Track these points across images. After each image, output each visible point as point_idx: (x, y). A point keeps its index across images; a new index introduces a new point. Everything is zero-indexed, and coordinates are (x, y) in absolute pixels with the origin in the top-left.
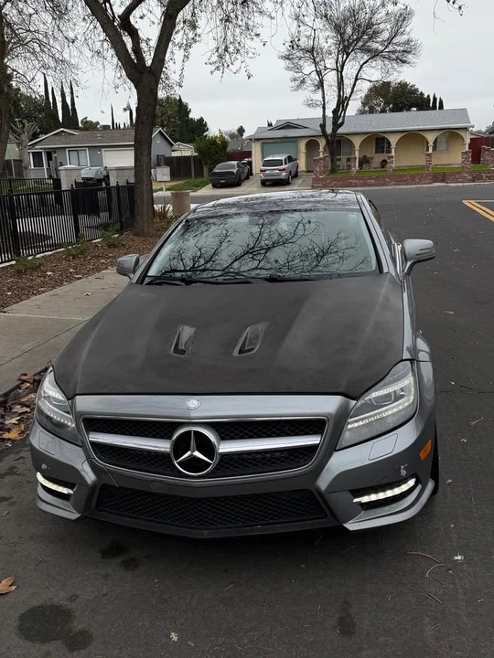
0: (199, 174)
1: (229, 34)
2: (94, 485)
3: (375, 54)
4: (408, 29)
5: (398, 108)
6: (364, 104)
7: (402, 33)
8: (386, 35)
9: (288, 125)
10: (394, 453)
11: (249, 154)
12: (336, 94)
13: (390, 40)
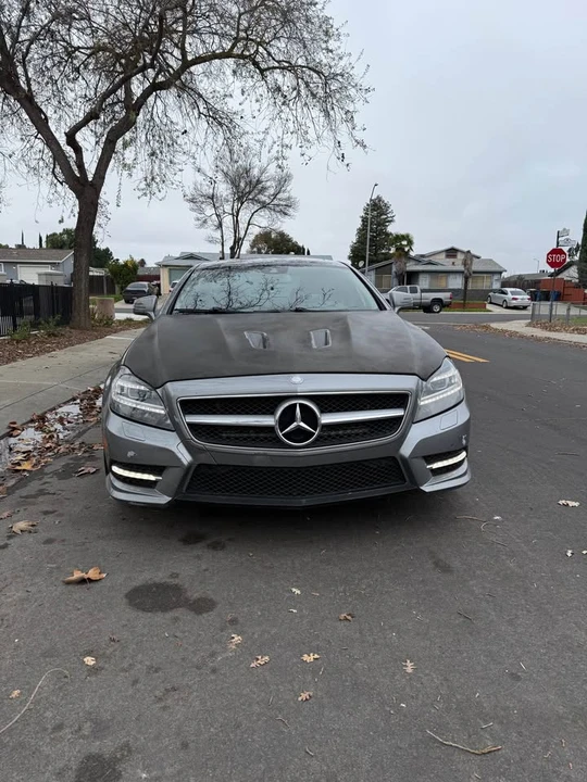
0: (111, 291)
1: (156, 168)
2: (190, 465)
3: (264, 206)
4: (288, 188)
5: (278, 251)
6: (252, 247)
7: (284, 191)
8: (272, 191)
9: (192, 257)
10: (459, 424)
11: (158, 278)
12: (233, 235)
13: (275, 195)
